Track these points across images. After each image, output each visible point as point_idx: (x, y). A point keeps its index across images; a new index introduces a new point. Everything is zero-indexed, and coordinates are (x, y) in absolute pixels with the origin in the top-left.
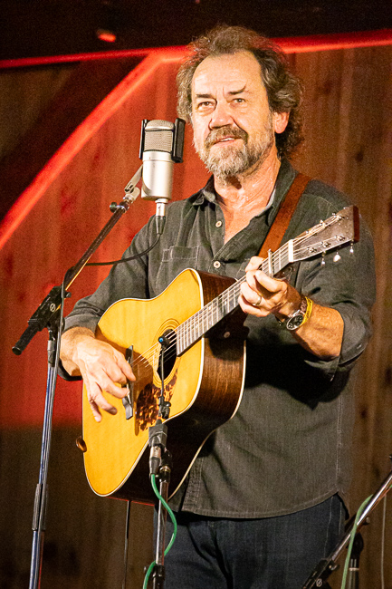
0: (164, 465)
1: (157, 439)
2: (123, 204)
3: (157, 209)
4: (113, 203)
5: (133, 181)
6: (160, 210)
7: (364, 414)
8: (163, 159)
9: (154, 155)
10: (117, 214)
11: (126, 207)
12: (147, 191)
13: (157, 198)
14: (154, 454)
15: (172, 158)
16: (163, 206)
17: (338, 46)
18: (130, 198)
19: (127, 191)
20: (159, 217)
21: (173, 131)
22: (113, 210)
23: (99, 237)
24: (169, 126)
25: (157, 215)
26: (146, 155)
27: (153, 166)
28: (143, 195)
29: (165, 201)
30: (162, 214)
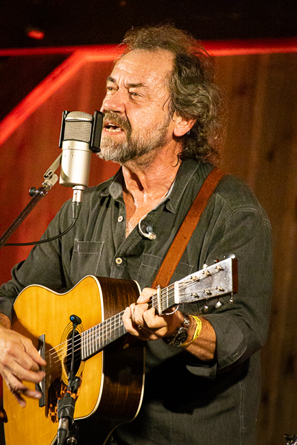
0: (70, 436)
1: (65, 412)
2: (41, 189)
3: (74, 195)
4: (32, 189)
5: (52, 168)
6: (77, 197)
7: (265, 398)
8: (81, 149)
9: (72, 145)
10: (35, 199)
11: (45, 193)
12: (65, 178)
13: (74, 185)
14: (62, 425)
15: (90, 147)
16: (79, 192)
17: (252, 51)
18: (49, 184)
19: (46, 177)
20: (76, 202)
21: (92, 122)
22: (32, 195)
23: (17, 220)
24: (88, 118)
25: (74, 201)
26: (66, 144)
27: (72, 155)
28: (61, 182)
29: (81, 188)
30: (78, 200)
